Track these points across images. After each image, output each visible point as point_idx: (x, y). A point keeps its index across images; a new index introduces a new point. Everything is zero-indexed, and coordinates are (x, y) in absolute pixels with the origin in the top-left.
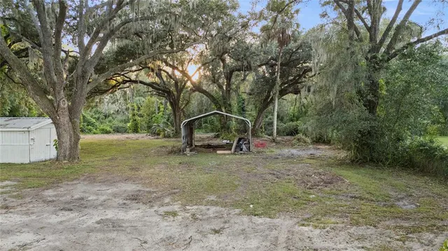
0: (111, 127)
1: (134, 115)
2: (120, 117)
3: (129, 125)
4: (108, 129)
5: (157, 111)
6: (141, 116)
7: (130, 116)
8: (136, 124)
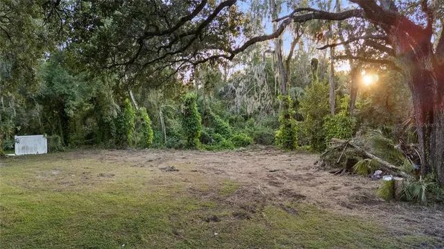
0: (251, 135)
1: (287, 116)
2: (265, 118)
3: (278, 133)
4: (247, 137)
5: (333, 110)
6: (300, 118)
7: (281, 117)
8: (291, 134)
